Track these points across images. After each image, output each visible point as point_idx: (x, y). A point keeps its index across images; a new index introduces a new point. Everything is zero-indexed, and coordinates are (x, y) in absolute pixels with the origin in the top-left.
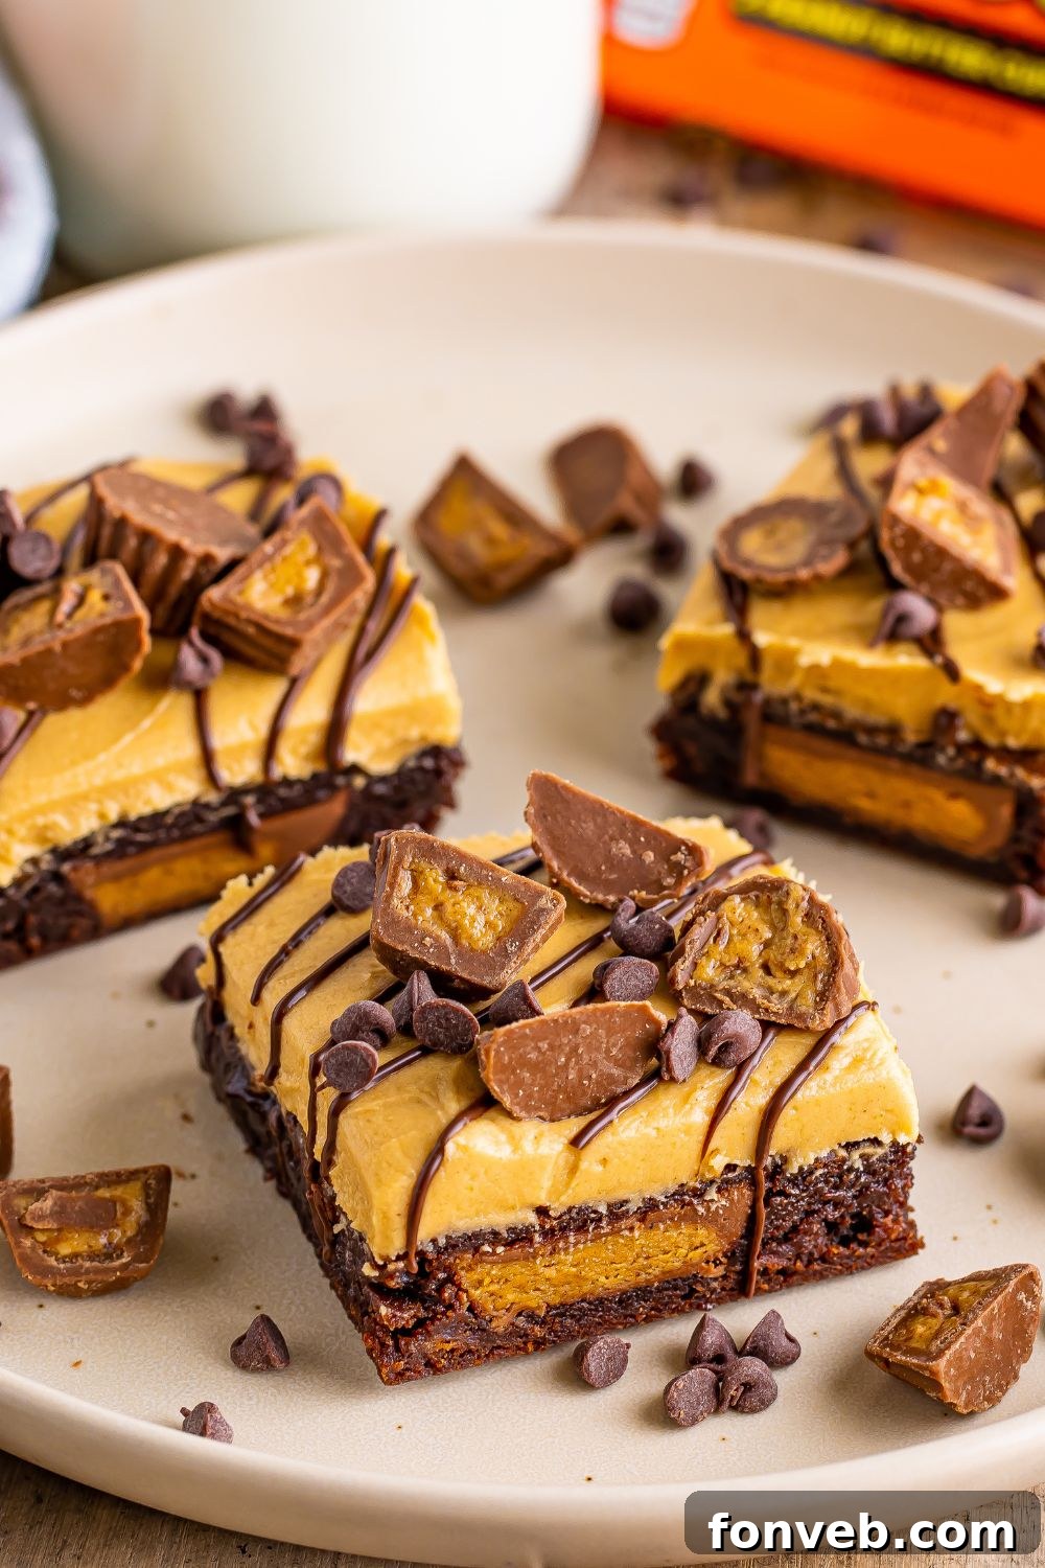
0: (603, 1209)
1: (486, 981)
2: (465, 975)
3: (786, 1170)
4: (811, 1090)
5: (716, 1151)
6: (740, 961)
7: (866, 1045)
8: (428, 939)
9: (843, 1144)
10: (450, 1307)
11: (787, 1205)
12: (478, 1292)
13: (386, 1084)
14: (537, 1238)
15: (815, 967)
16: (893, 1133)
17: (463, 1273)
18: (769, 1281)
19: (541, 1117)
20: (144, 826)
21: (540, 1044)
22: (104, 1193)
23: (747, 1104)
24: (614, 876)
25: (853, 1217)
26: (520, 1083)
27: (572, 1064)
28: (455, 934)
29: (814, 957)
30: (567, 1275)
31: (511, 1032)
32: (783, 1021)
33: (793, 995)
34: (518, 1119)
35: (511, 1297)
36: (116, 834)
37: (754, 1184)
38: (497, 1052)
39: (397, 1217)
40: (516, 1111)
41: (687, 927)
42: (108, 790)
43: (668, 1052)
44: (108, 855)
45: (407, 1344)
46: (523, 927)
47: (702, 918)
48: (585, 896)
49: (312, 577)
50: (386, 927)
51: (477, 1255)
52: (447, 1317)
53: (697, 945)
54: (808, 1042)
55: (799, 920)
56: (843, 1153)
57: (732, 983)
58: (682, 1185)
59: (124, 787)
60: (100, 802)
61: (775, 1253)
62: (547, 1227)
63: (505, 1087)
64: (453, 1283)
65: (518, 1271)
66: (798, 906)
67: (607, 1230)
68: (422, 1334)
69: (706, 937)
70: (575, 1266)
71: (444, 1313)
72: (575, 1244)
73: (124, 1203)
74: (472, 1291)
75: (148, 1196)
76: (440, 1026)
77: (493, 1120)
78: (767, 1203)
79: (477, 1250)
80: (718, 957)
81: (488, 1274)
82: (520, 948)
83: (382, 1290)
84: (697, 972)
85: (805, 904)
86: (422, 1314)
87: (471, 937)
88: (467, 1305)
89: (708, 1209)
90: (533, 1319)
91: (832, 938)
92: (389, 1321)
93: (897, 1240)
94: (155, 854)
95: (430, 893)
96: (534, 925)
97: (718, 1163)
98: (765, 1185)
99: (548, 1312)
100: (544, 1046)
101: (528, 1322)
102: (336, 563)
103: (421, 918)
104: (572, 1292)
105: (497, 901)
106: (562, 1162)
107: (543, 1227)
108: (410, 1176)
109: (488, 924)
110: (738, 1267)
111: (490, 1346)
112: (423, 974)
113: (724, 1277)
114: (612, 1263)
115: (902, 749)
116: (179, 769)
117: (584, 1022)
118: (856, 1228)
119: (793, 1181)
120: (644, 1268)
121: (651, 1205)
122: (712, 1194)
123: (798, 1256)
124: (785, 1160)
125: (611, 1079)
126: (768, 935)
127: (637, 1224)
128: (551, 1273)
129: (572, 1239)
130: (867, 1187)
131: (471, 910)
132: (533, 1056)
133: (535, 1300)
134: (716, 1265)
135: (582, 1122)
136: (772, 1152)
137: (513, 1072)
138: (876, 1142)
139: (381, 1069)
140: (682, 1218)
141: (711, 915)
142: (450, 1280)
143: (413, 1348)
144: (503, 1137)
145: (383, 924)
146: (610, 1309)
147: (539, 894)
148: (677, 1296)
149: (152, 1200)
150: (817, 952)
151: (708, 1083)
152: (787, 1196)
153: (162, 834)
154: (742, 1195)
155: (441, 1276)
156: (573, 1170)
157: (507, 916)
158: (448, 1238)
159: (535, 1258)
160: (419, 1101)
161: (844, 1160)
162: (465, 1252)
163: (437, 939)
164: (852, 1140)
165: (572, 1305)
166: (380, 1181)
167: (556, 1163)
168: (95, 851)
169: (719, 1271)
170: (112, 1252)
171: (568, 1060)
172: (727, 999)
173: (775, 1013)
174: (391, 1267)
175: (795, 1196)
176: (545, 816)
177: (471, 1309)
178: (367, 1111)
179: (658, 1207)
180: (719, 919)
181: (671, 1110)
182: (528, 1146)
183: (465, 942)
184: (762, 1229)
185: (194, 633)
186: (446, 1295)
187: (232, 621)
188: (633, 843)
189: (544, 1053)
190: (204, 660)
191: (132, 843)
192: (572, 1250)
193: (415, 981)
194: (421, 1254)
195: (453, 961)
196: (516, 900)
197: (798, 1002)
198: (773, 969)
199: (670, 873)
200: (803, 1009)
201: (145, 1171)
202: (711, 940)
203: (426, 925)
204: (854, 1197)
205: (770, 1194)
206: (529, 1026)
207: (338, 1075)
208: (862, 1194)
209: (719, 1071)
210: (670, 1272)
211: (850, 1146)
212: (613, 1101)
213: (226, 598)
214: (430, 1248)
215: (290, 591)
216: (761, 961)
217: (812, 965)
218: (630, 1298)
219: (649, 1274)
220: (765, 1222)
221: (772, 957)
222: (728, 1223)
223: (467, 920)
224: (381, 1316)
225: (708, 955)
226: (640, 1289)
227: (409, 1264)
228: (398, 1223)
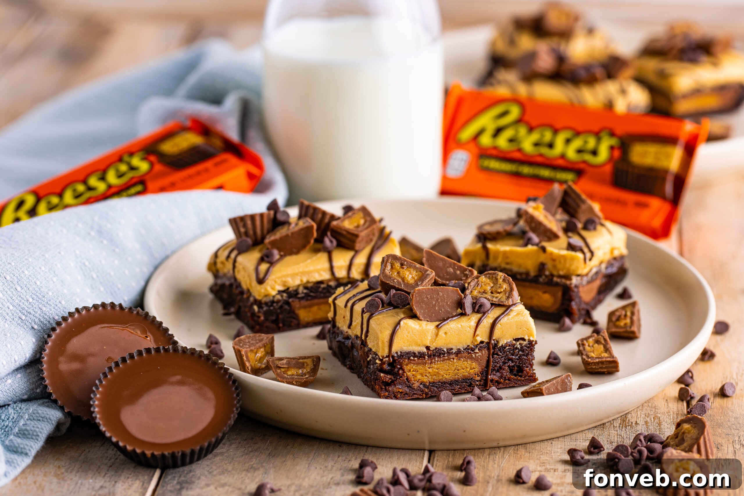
0: (445, 350)
2: (405, 289)
3: (498, 345)
4: (504, 320)
5: (477, 335)
6: (484, 291)
7: (520, 310)
8: (395, 280)
9: (514, 338)
10: (401, 377)
11: (498, 358)
12: (409, 373)
13: (382, 313)
14: (426, 357)
16: (529, 336)
17: (405, 366)
18: (493, 384)
19: (428, 321)
20: (313, 290)
21: (428, 296)
22: (301, 361)
23: (486, 321)
24: (448, 277)
25: (517, 366)
26: (422, 308)
28: (403, 279)
29: (505, 289)
30: (435, 372)
32: (497, 303)
33: (500, 297)
34: (421, 320)
35: (419, 377)
36: (305, 291)
37: (489, 349)
38: (416, 296)
39: (387, 343)
40: (421, 317)
41: (469, 283)
42: (304, 273)
43: (464, 303)
44: (302, 298)
45: (389, 388)
46: (422, 278)
47: (473, 281)
48: (440, 281)
49: (362, 222)
50: (383, 277)
51: (409, 361)
52: (400, 380)
53: (472, 287)
54: (504, 309)
55: (501, 281)
56: (514, 342)
57: (482, 295)
58: (468, 346)
59: (308, 273)
60: (301, 276)
61: (494, 375)
63: (418, 309)
64: (402, 370)
65: (421, 368)
67: (446, 358)
68: (393, 385)
70: (437, 369)
71: (399, 379)
72: (438, 361)
73: (306, 363)
74: (407, 373)
75: (313, 362)
76: (399, 299)
77: (415, 320)
78: (493, 357)
79: (409, 359)
80: (478, 290)
81: (412, 368)
82: (422, 283)
83: (381, 369)
84: (472, 293)
85: (503, 277)
86: (393, 378)
87: (408, 280)
88: (406, 377)
89: (476, 356)
90: (425, 386)
92: (383, 378)
93: (530, 376)
94: (316, 301)
95: (396, 269)
96: (426, 278)
97: (479, 339)
98: (492, 351)
99: (429, 384)
100: (429, 297)
101: (424, 387)
102: (368, 219)
103: (393, 275)
104: (436, 378)
105: (415, 272)
106: (434, 332)
107: (428, 353)
108: (390, 330)
109: (412, 277)
110: (484, 378)
111: (412, 393)
112: (394, 289)
113: (480, 381)
114: (448, 370)
115: (530, 278)
116: (324, 270)
117: (440, 291)
118: (518, 371)
119: (500, 350)
120: (457, 373)
121: (458, 352)
122: (477, 351)
123: (501, 377)
124: (498, 342)
125: (448, 312)
126: (492, 285)
127: (455, 357)
128: (430, 370)
129: (436, 359)
130: (521, 356)
131: (408, 273)
132: (425, 300)
133: (425, 379)
134: (478, 376)
135: (440, 322)
136: (494, 338)
137: (420, 304)
138: (523, 339)
139: (382, 310)
140: (468, 358)
141: (476, 280)
142: (401, 368)
143: (390, 389)
144: (416, 323)
145: (382, 276)
146: (447, 386)
147: (427, 270)
148: (467, 385)
149: (315, 363)
151: (475, 316)
152: (498, 355)
153: (318, 294)
154: (485, 353)
155: (399, 366)
156: (437, 335)
157: (418, 276)
158: (401, 352)
159: (426, 364)
160: (392, 316)
161: (515, 345)
162: (405, 359)
163: (398, 280)
164: (517, 338)
165: (436, 383)
166: (381, 332)
167: (432, 332)
168: (299, 296)
169: (479, 378)
170: (303, 374)
171: (436, 303)
173: (495, 301)
174: (384, 360)
175: (501, 356)
176: (428, 261)
177: (407, 379)
178: (378, 318)
179: (461, 352)
180: (478, 281)
181: (465, 321)
182: (424, 326)
183: (406, 281)
184: (491, 365)
185: (329, 234)
186: (400, 372)
187: (339, 230)
188: (454, 268)
189: (429, 300)
190: (331, 242)
191: (310, 296)
192: (436, 363)
193: (391, 291)
194: (393, 357)
195: (402, 286)
196: (420, 272)
197: (501, 299)
198: (494, 292)
199: (464, 276)
200: (503, 300)
201: (313, 357)
202: (476, 286)
203: (395, 277)
204: (518, 359)
205: (494, 354)
206: (425, 289)
207: (370, 308)
208: (520, 358)
209: (478, 314)
210: (465, 376)
211: (517, 340)
212: (448, 319)
213: (338, 224)
214: (396, 355)
215: (356, 224)
216: (490, 291)
217: (505, 291)
218: (453, 383)
219: (458, 376)
220: (492, 363)
221: (493, 290)
222: (481, 362)
223: (406, 276)
224: (381, 377)
225: (475, 289)
226: (456, 381)
227: (389, 359)
228: (387, 344)
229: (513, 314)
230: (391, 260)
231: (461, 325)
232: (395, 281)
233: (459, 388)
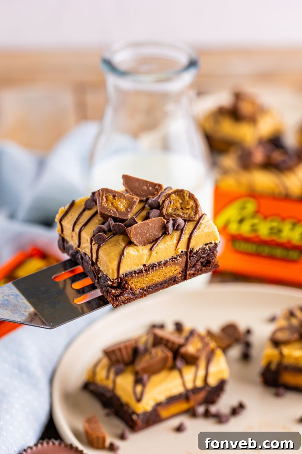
0: (157, 264)
1: (125, 218)
2: (120, 217)
3: (194, 251)
4: (196, 233)
5: (179, 248)
6: (176, 208)
9: (205, 244)
10: (127, 289)
11: (193, 259)
13: (107, 242)
14: (144, 272)
15: (193, 207)
16: (215, 241)
17: (129, 281)
18: (190, 276)
19: (142, 245)
23: (185, 238)
24: (144, 194)
25: (206, 260)
26: (137, 238)
27: (148, 233)
28: (117, 209)
29: (192, 205)
30: (150, 279)
31: (135, 226)
32: (188, 219)
33: (189, 213)
34: (137, 246)
35: (139, 285)
37: (187, 255)
38: (133, 231)
40: (137, 244)
41: (164, 202)
45: (118, 298)
46: (131, 206)
47: (167, 199)
50: (102, 209)
51: (132, 277)
53: (167, 205)
54: (195, 223)
55: (187, 197)
56: (205, 246)
57: (175, 212)
58: (172, 257)
61: (191, 270)
62: (146, 269)
63: (135, 239)
64: (127, 284)
65: (140, 279)
66: (187, 195)
67: (158, 268)
68: (121, 296)
69: (168, 203)
70: (151, 277)
71: (126, 291)
72: (151, 272)
74: (131, 285)
76: (117, 229)
77: (132, 247)
78: (190, 259)
79: (131, 275)
80: (171, 207)
81: (134, 281)
82: (131, 210)
83: (112, 287)
84: (168, 211)
85: (188, 194)
86: (121, 291)
87: (120, 209)
89: (178, 261)
91: (195, 201)
92: (115, 293)
93: (215, 265)
95: (110, 201)
96: (133, 205)
97: (180, 251)
98: (189, 255)
99: (146, 288)
100: (142, 229)
101: (142, 291)
103: (109, 206)
104: (151, 283)
105: (125, 201)
106: (148, 254)
107: (145, 269)
108: (117, 260)
109: (123, 206)
110: (184, 274)
111: (135, 297)
112: (111, 218)
113: (181, 276)
114: (159, 276)
118: (207, 263)
119: (195, 254)
120: (165, 276)
121: (166, 262)
122: (178, 258)
123: (196, 270)
124: (193, 249)
125: (155, 235)
126: (181, 201)
127: (164, 267)
128: (147, 279)
129: (151, 271)
130: (209, 254)
131: (119, 203)
132: (140, 231)
133: (144, 286)
135: (151, 245)
136: (190, 248)
137: (136, 235)
138: (211, 243)
139: (107, 238)
140: (172, 264)
142: (127, 283)
143: (120, 299)
144: (135, 250)
146: (159, 286)
147: (133, 198)
148: (172, 281)
150: (193, 204)
151: (176, 234)
152: (193, 256)
154: (184, 258)
155: (124, 282)
156: (150, 255)
157: (127, 204)
158: (126, 273)
159: (143, 276)
160: (116, 245)
161: (205, 248)
162: (129, 276)
163: (113, 210)
164: (206, 243)
165: (151, 286)
166: (111, 262)
167: (147, 254)
169: (180, 275)
172: (175, 216)
173: (186, 218)
174: (114, 281)
175: (195, 257)
177: (131, 289)
178: (105, 248)
179: (168, 262)
180: (170, 199)
181: (169, 240)
182: (141, 251)
184: (189, 264)
186: (126, 286)
188: (147, 186)
189: (142, 231)
192: (151, 273)
193: (110, 220)
194: (120, 278)
195: (117, 215)
196: (128, 200)
197: (190, 215)
198: (183, 209)
199: (155, 191)
200: (192, 216)
202: (169, 204)
203: (110, 208)
204: (207, 256)
205: (190, 257)
206: (138, 225)
207: (97, 241)
208: (208, 255)
209: (177, 231)
210: (171, 276)
211: (206, 245)
212: (157, 240)
214: (122, 276)
216: (181, 207)
217: (192, 207)
218: (163, 283)
219: (166, 277)
220: (189, 263)
221: (183, 206)
222: (182, 264)
223: (119, 206)
224: (113, 293)
225: (169, 207)
226: (165, 281)
227: (118, 280)
228: (116, 271)
229: (202, 227)
230: (106, 193)
231: (167, 245)
232: (111, 211)
233: (167, 285)
